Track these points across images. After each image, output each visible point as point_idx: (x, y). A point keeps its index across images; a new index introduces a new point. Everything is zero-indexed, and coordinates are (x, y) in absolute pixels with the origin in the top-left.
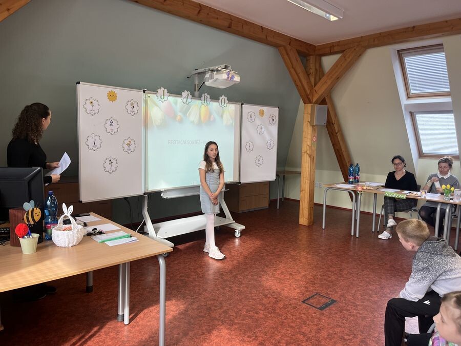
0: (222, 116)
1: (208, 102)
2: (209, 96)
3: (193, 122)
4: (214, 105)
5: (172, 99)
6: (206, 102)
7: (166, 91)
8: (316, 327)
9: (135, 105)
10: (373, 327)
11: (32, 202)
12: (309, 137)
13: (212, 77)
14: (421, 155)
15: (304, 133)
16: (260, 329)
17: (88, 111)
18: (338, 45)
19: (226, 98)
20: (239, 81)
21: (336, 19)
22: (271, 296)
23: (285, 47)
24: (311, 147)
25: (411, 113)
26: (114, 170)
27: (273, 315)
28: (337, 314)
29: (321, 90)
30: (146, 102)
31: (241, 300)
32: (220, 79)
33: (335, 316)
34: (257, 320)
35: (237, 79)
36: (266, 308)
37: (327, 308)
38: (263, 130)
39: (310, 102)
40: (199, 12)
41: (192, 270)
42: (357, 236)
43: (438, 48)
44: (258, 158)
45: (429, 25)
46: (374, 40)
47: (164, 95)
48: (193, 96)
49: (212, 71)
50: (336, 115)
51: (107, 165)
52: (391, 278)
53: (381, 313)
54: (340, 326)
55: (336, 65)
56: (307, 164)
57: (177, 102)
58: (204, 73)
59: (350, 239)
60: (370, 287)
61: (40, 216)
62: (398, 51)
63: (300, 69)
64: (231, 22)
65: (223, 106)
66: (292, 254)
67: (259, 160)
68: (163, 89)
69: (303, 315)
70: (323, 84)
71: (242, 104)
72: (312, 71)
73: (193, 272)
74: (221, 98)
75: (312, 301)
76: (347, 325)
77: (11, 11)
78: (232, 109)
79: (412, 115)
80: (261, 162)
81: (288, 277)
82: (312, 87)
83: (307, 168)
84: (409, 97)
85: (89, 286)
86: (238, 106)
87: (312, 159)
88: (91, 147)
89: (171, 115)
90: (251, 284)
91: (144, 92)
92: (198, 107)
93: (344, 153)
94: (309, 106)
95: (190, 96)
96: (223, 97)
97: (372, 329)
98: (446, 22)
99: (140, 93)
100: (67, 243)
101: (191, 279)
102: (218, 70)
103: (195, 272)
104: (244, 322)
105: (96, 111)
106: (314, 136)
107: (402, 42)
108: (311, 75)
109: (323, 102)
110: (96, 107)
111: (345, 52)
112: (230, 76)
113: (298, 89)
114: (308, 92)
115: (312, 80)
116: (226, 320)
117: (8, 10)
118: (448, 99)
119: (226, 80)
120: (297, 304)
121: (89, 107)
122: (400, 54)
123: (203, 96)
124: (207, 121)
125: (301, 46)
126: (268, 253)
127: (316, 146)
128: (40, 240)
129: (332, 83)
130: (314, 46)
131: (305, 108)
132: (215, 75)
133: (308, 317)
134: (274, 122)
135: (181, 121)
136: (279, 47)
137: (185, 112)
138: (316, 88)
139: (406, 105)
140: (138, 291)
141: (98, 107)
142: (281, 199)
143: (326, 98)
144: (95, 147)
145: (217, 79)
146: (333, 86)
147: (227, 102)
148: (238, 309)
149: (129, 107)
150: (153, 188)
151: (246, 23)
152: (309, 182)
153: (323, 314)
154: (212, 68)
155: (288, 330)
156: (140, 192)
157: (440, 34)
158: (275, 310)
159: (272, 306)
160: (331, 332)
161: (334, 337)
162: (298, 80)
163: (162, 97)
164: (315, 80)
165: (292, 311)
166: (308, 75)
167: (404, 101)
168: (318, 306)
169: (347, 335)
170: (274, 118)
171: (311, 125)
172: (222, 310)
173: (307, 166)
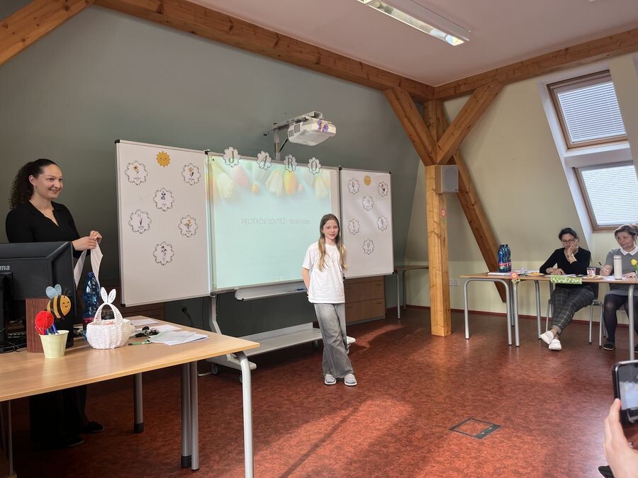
0: (313, 186)
1: (294, 167)
2: (294, 160)
3: (274, 194)
4: (302, 170)
5: (244, 163)
6: (290, 166)
7: (236, 152)
8: (475, 461)
9: (195, 170)
10: (559, 455)
11: (58, 287)
12: (436, 210)
13: (297, 130)
14: (595, 228)
15: (428, 206)
16: (392, 467)
17: (132, 179)
18: (465, 84)
19: (318, 161)
20: (335, 132)
21: (461, 42)
22: (403, 425)
23: (393, 90)
24: (439, 224)
25: (574, 168)
26: (169, 260)
27: (409, 448)
28: (503, 442)
29: (446, 145)
30: (209, 166)
31: (360, 431)
32: (310, 131)
33: (501, 445)
34: (387, 456)
35: (332, 129)
36: (398, 440)
37: (488, 436)
39: (434, 163)
40: (276, 44)
41: (285, 398)
42: (518, 344)
43: (603, 76)
44: (366, 244)
45: (588, 44)
46: (514, 72)
47: (233, 158)
48: (273, 158)
49: (299, 121)
50: (470, 179)
51: (159, 253)
52: (575, 393)
53: (567, 437)
54: (510, 457)
55: (465, 110)
56: (436, 248)
57: (251, 167)
58: (287, 126)
59: (508, 349)
60: (547, 406)
61: (69, 307)
62: (548, 86)
63: (416, 119)
64: (319, 58)
65: (315, 172)
66: (426, 371)
67: (369, 246)
68: (231, 149)
69: (453, 447)
70: (449, 137)
71: (340, 169)
72: (433, 121)
73: (287, 400)
74: (310, 161)
75: (464, 427)
76: (521, 455)
77: (28, 42)
78: (327, 174)
79: (576, 171)
80: (371, 248)
81: (424, 400)
82: (434, 143)
83: (437, 254)
84: (569, 148)
85: (138, 423)
86: (335, 172)
87: (443, 242)
88: (136, 228)
89: (243, 183)
90: (373, 411)
91: (206, 153)
92: (280, 174)
93: (486, 233)
94: (433, 167)
95: (269, 159)
96: (314, 159)
97: (559, 458)
98: (611, 37)
99: (201, 154)
100: (108, 342)
101: (284, 409)
102: (306, 120)
103: (290, 400)
104: (367, 459)
105: (143, 180)
106: (443, 209)
107: (552, 71)
108: (431, 127)
109: (451, 161)
110: (142, 174)
111: (475, 92)
112: (323, 125)
113: (415, 146)
114: (430, 149)
115: (434, 133)
116: (340, 457)
117: (24, 40)
118: (625, 146)
119: (317, 131)
120: (442, 432)
121: (132, 173)
122: (552, 90)
123: (287, 159)
124: (293, 192)
125: (415, 88)
126: (392, 372)
127: (446, 222)
128: (70, 343)
129: (461, 134)
130: (434, 88)
131: (426, 172)
132: (302, 127)
133: (461, 449)
134: (385, 193)
135: (258, 193)
136: (386, 89)
137: (264, 180)
138: (440, 143)
139: (566, 159)
140: (210, 427)
141: (145, 173)
142: (402, 307)
143: (454, 157)
144: (142, 229)
145: (305, 131)
146: (463, 139)
147: (319, 166)
148: (356, 442)
149: (187, 174)
150: (223, 284)
151: (339, 58)
152: (441, 273)
153: (483, 444)
154: (296, 119)
155: (434, 467)
156: (207, 292)
157: (605, 55)
158: (412, 442)
159: (406, 437)
160: (498, 465)
161: (503, 472)
162: (414, 133)
163: (231, 160)
164: (437, 133)
165: (437, 442)
166: (428, 127)
167: (564, 153)
168: (475, 434)
169: (523, 468)
170: (385, 187)
171: (437, 194)
172: (334, 446)
173: (436, 251)
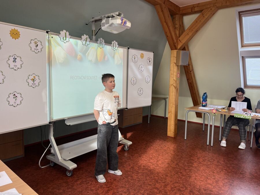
12: (175, 74)
15: (171, 71)
18: (198, 6)
19: (117, 43)
24: (176, 81)
29: (183, 40)
38: (143, 68)
39: (176, 49)
44: (139, 90)
55: (196, 21)
63: (170, 24)
65: (115, 49)
70: (186, 35)
72: (177, 26)
74: (113, 43)
80: (141, 92)
82: (177, 38)
83: (173, 96)
86: (126, 50)
87: (177, 90)
94: (175, 52)
96: (115, 42)
106: (178, 73)
108: (176, 29)
109: (184, 49)
111: (203, 12)
113: (168, 39)
114: (175, 41)
115: (177, 33)
125: (171, 6)
127: (179, 80)
129: (192, 34)
131: (171, 53)
134: (150, 63)
138: (180, 38)
143: (186, 46)
147: (117, 46)
162: (169, 32)
164: (179, 33)
170: (150, 60)
171: (176, 65)
173: (173, 95)
